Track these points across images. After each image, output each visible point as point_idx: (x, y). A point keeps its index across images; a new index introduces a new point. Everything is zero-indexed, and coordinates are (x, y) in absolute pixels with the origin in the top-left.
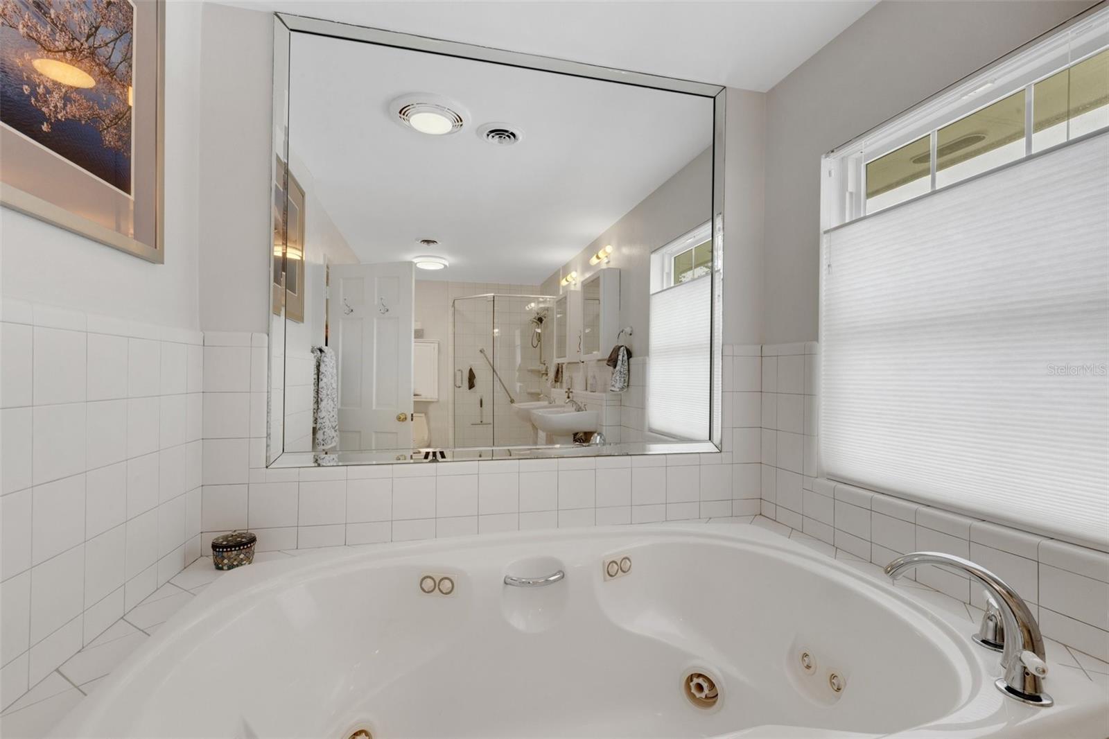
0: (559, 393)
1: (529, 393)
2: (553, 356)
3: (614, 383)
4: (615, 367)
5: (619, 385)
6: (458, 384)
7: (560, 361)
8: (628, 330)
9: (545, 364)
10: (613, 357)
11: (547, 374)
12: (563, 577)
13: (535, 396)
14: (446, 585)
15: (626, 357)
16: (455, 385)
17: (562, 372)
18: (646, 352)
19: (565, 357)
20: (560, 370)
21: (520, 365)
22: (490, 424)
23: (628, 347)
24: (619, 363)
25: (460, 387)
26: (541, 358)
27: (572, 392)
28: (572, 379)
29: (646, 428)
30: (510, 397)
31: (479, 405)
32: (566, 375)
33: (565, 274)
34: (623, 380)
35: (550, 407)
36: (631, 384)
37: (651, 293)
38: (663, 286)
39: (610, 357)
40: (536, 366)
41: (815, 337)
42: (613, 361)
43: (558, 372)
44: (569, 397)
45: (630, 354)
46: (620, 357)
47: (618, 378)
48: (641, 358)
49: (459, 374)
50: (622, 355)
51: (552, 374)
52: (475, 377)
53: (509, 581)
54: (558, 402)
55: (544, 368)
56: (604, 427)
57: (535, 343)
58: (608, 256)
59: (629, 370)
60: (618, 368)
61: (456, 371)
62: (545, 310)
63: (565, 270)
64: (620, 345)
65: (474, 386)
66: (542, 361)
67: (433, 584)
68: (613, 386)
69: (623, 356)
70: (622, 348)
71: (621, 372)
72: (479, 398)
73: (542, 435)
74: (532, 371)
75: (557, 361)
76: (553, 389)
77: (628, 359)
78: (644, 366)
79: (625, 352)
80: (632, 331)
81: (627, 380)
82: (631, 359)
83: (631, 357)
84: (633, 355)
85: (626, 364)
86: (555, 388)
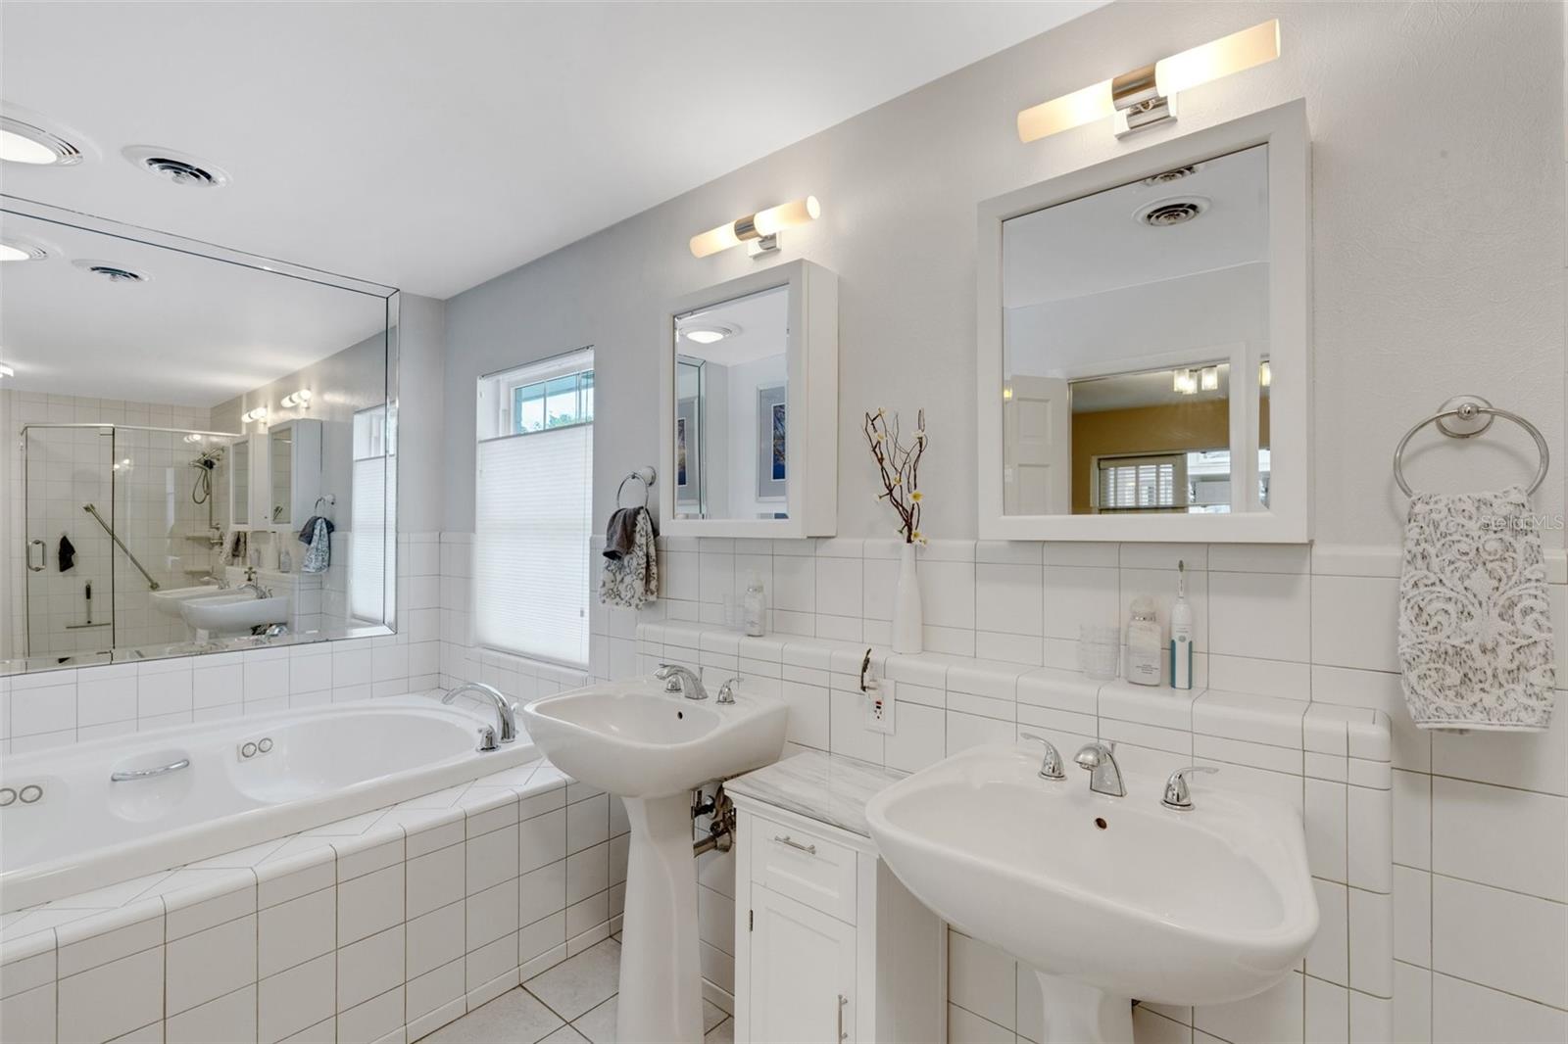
0: (236, 573)
1: (187, 573)
2: (229, 521)
3: (307, 563)
4: (310, 543)
5: (312, 566)
6: (36, 562)
7: (242, 528)
8: (329, 498)
9: (218, 529)
10: (307, 531)
11: (222, 544)
12: (188, 765)
13: (196, 577)
14: (34, 792)
15: (325, 531)
16: (28, 566)
17: (245, 542)
18: (348, 526)
19: (246, 523)
20: (242, 540)
21: (172, 529)
22: (109, 624)
23: (328, 519)
24: (315, 538)
25: (38, 570)
26: (211, 520)
27: (254, 572)
28: (260, 553)
29: (349, 613)
30: (150, 580)
31: (85, 596)
32: (251, 546)
33: (252, 406)
34: (320, 558)
35: (221, 594)
36: (332, 563)
37: (354, 459)
38: (370, 453)
39: (304, 530)
40: (204, 531)
41: (473, 529)
42: (307, 536)
43: (239, 542)
44: (250, 580)
45: (330, 527)
46: (317, 532)
47: (313, 556)
48: (344, 533)
49: (37, 550)
50: (320, 528)
51: (228, 545)
52: (74, 552)
53: (115, 778)
54: (234, 587)
55: (217, 534)
56: (297, 618)
57: (200, 494)
58: (306, 402)
59: (329, 547)
60: (313, 544)
61: (30, 543)
62: (218, 449)
63: (251, 399)
64: (318, 516)
65: (72, 565)
66: (214, 524)
67: (12, 794)
68: (306, 566)
69: (321, 530)
70: (320, 521)
71: (317, 549)
72: (85, 585)
73: (203, 633)
74: (195, 539)
75: (234, 528)
76: (228, 568)
77: (329, 533)
78: (345, 542)
79: (324, 525)
80: (334, 499)
81: (326, 558)
82: (332, 534)
83: (333, 530)
84: (336, 528)
85: (326, 539)
86: (232, 565)
